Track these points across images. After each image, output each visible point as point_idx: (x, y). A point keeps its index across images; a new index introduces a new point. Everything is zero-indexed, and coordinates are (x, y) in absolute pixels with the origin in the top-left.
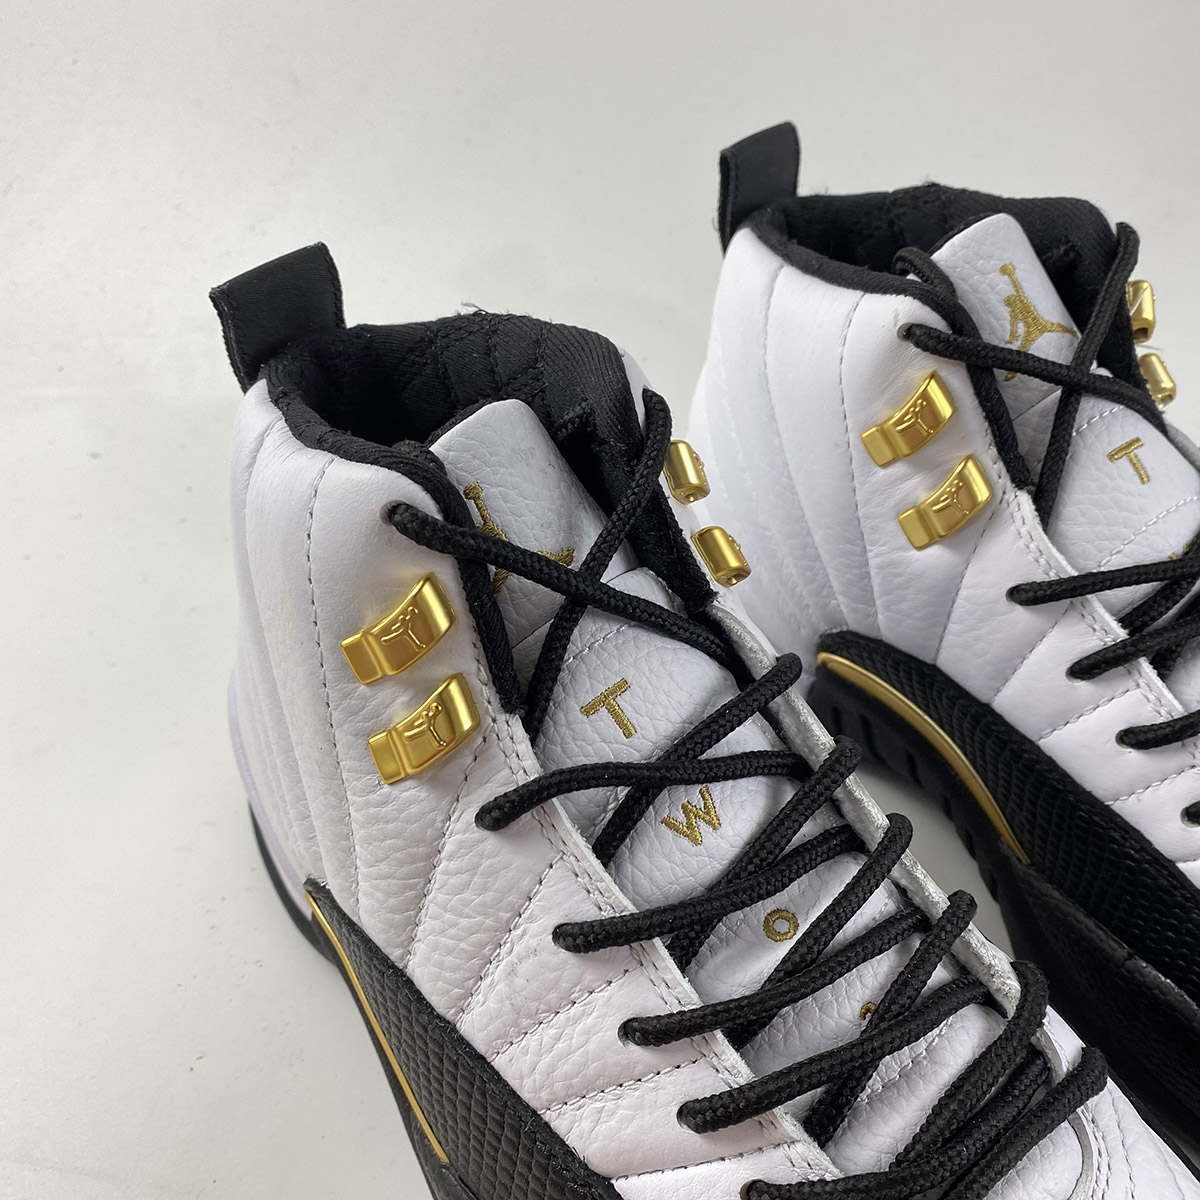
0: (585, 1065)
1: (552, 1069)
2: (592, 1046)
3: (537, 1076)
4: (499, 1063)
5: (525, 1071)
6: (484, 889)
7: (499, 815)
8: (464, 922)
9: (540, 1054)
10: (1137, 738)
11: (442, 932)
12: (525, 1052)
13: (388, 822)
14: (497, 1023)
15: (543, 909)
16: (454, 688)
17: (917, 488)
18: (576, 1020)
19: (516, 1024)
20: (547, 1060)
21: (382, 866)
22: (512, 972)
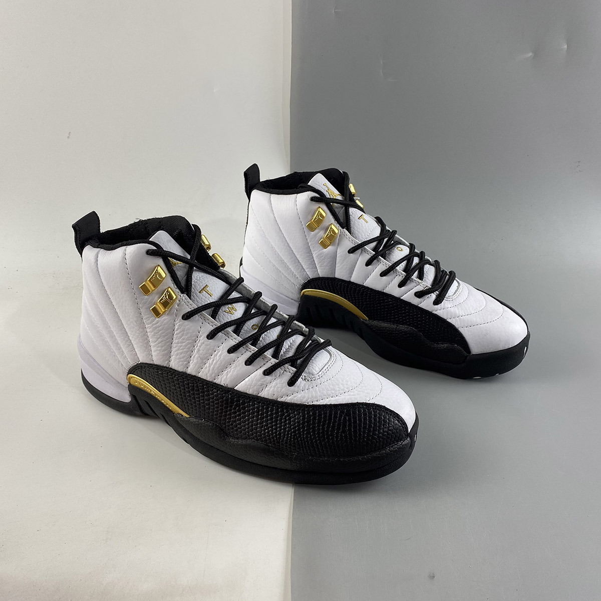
0: (221, 363)
1: (213, 368)
2: (222, 358)
3: (210, 372)
4: (200, 375)
5: (207, 372)
6: (187, 333)
7: (187, 316)
8: (184, 344)
9: (210, 366)
10: (384, 274)
11: (178, 350)
12: (206, 368)
13: (159, 327)
14: (198, 364)
15: (203, 333)
16: (169, 289)
17: (321, 234)
18: (217, 355)
19: (202, 362)
20: (212, 366)
21: (159, 340)
22: (199, 350)
